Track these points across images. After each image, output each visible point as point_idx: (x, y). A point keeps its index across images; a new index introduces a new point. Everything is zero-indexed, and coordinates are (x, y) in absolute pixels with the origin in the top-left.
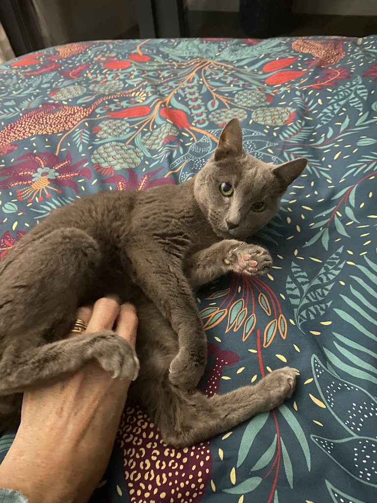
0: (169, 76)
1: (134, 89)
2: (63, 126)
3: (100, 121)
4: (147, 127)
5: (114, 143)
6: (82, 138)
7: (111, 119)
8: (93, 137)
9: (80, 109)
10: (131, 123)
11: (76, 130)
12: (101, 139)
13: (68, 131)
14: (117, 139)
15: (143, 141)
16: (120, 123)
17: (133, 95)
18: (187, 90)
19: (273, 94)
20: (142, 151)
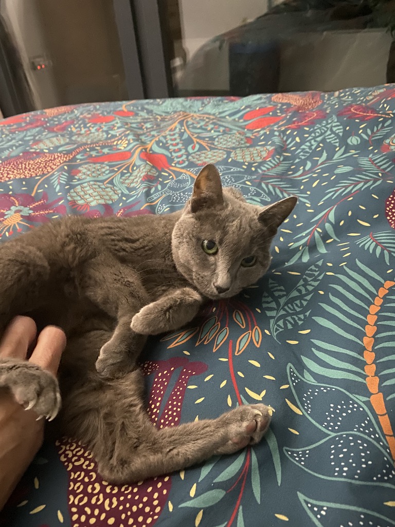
0: (153, 127)
1: (117, 139)
2: (42, 170)
3: (80, 165)
4: (127, 169)
5: (92, 183)
6: (60, 179)
7: (91, 163)
8: (71, 178)
9: (60, 155)
10: (110, 166)
11: (55, 173)
12: (79, 180)
13: (46, 174)
14: (96, 179)
15: (121, 180)
16: (100, 166)
17: (115, 143)
18: (169, 137)
19: (253, 137)
20: (120, 189)
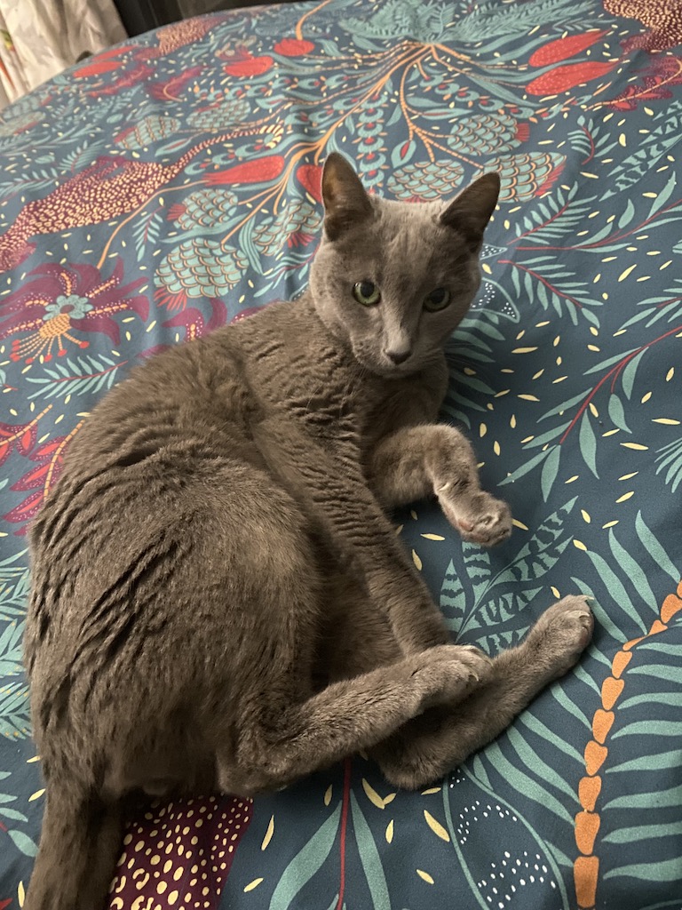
0: (340, 88)
1: (267, 119)
2: (122, 206)
3: (187, 193)
4: (269, 206)
5: (199, 241)
6: (148, 232)
7: (208, 188)
8: (167, 228)
9: (156, 169)
10: (242, 196)
11: (143, 214)
12: (180, 231)
13: (129, 215)
14: (208, 231)
15: (254, 235)
16: (223, 195)
17: (262, 131)
18: (363, 119)
19: (535, 120)
20: (248, 258)
